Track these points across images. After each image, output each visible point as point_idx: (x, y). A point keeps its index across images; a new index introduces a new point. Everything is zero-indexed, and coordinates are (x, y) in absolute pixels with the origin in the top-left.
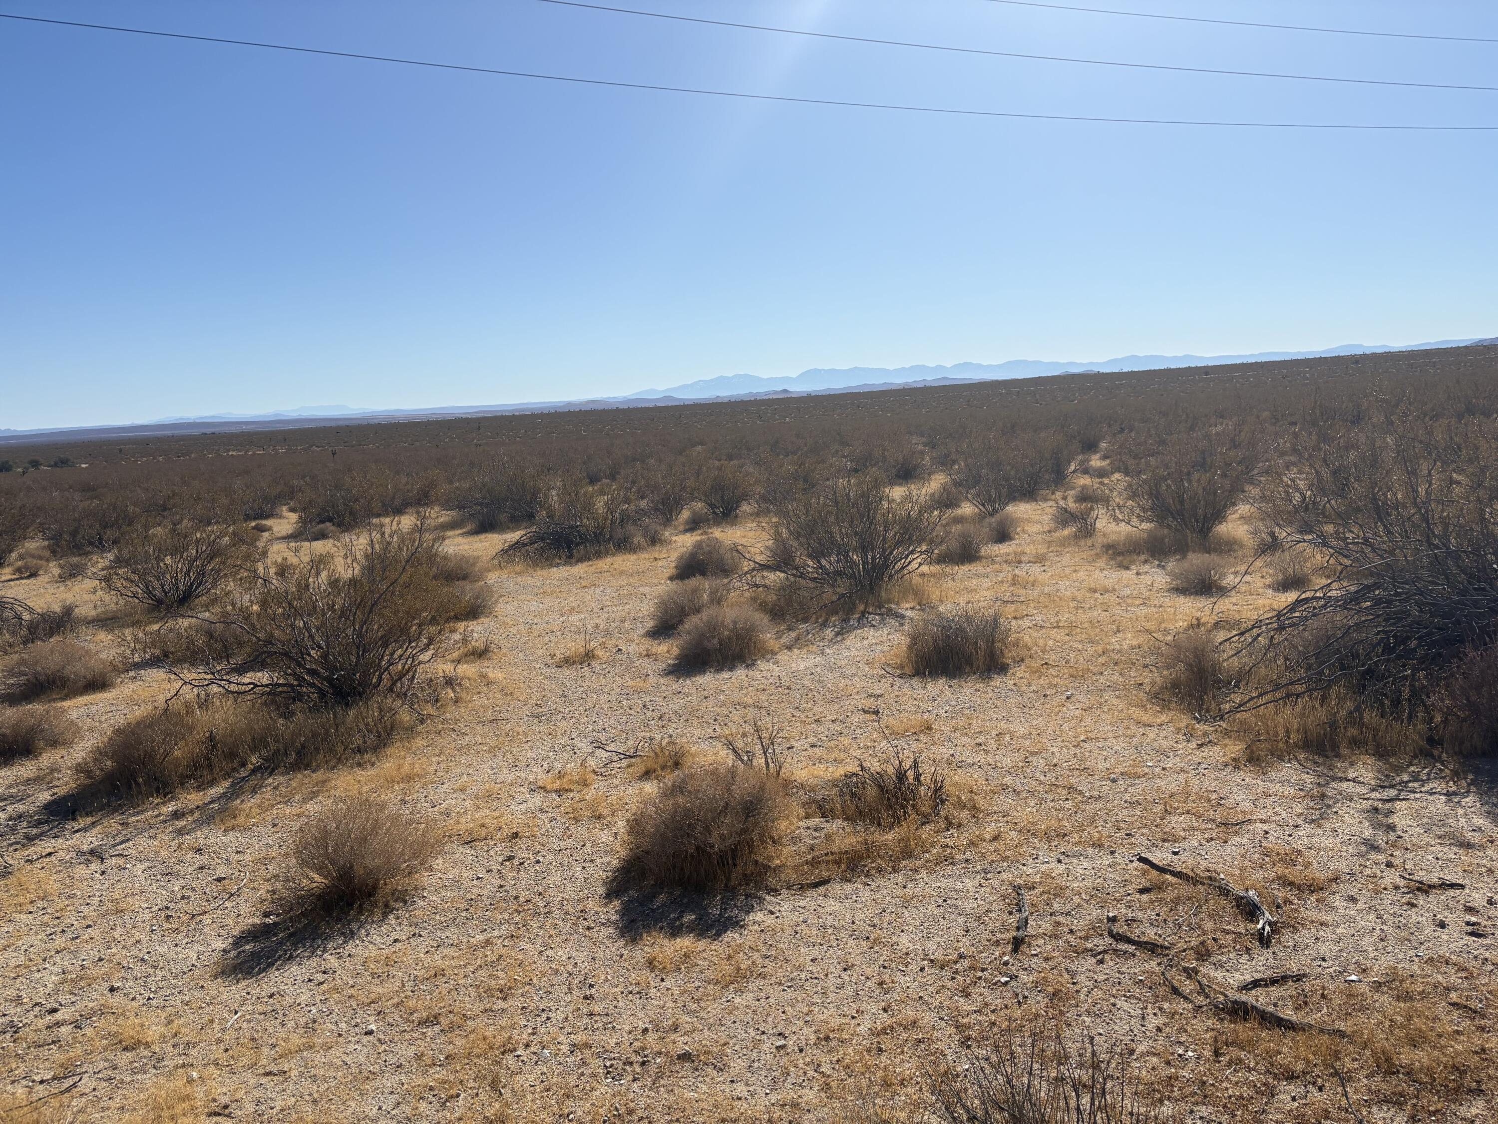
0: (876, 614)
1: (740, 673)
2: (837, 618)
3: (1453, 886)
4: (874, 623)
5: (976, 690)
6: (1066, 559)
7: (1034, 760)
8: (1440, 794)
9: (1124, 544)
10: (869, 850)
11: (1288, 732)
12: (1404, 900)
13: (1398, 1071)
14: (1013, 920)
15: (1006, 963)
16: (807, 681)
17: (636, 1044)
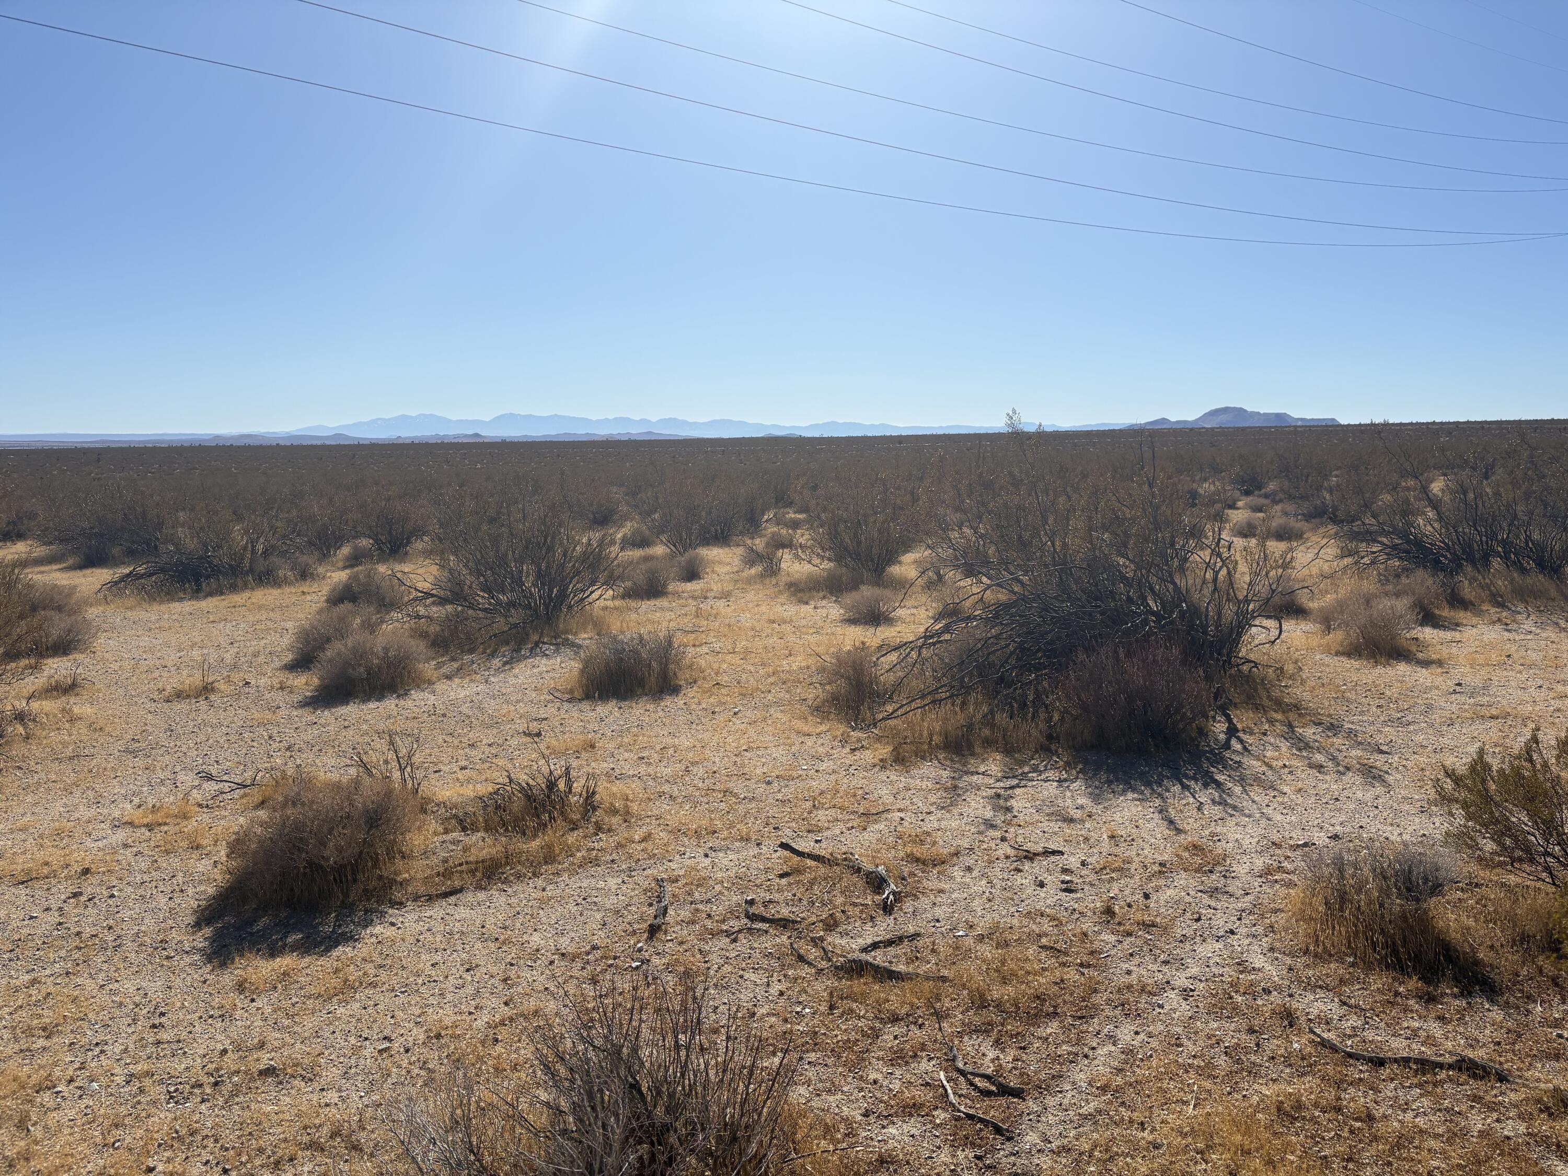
0: (551, 644)
1: (390, 704)
2: (507, 648)
3: (1054, 853)
4: (547, 652)
5: (646, 710)
6: (750, 596)
7: (695, 770)
8: (1053, 781)
9: (806, 582)
10: (508, 859)
11: (931, 736)
12: (1012, 867)
13: (989, 1005)
14: (652, 911)
15: (640, 950)
16: (465, 709)
17: (210, 1066)
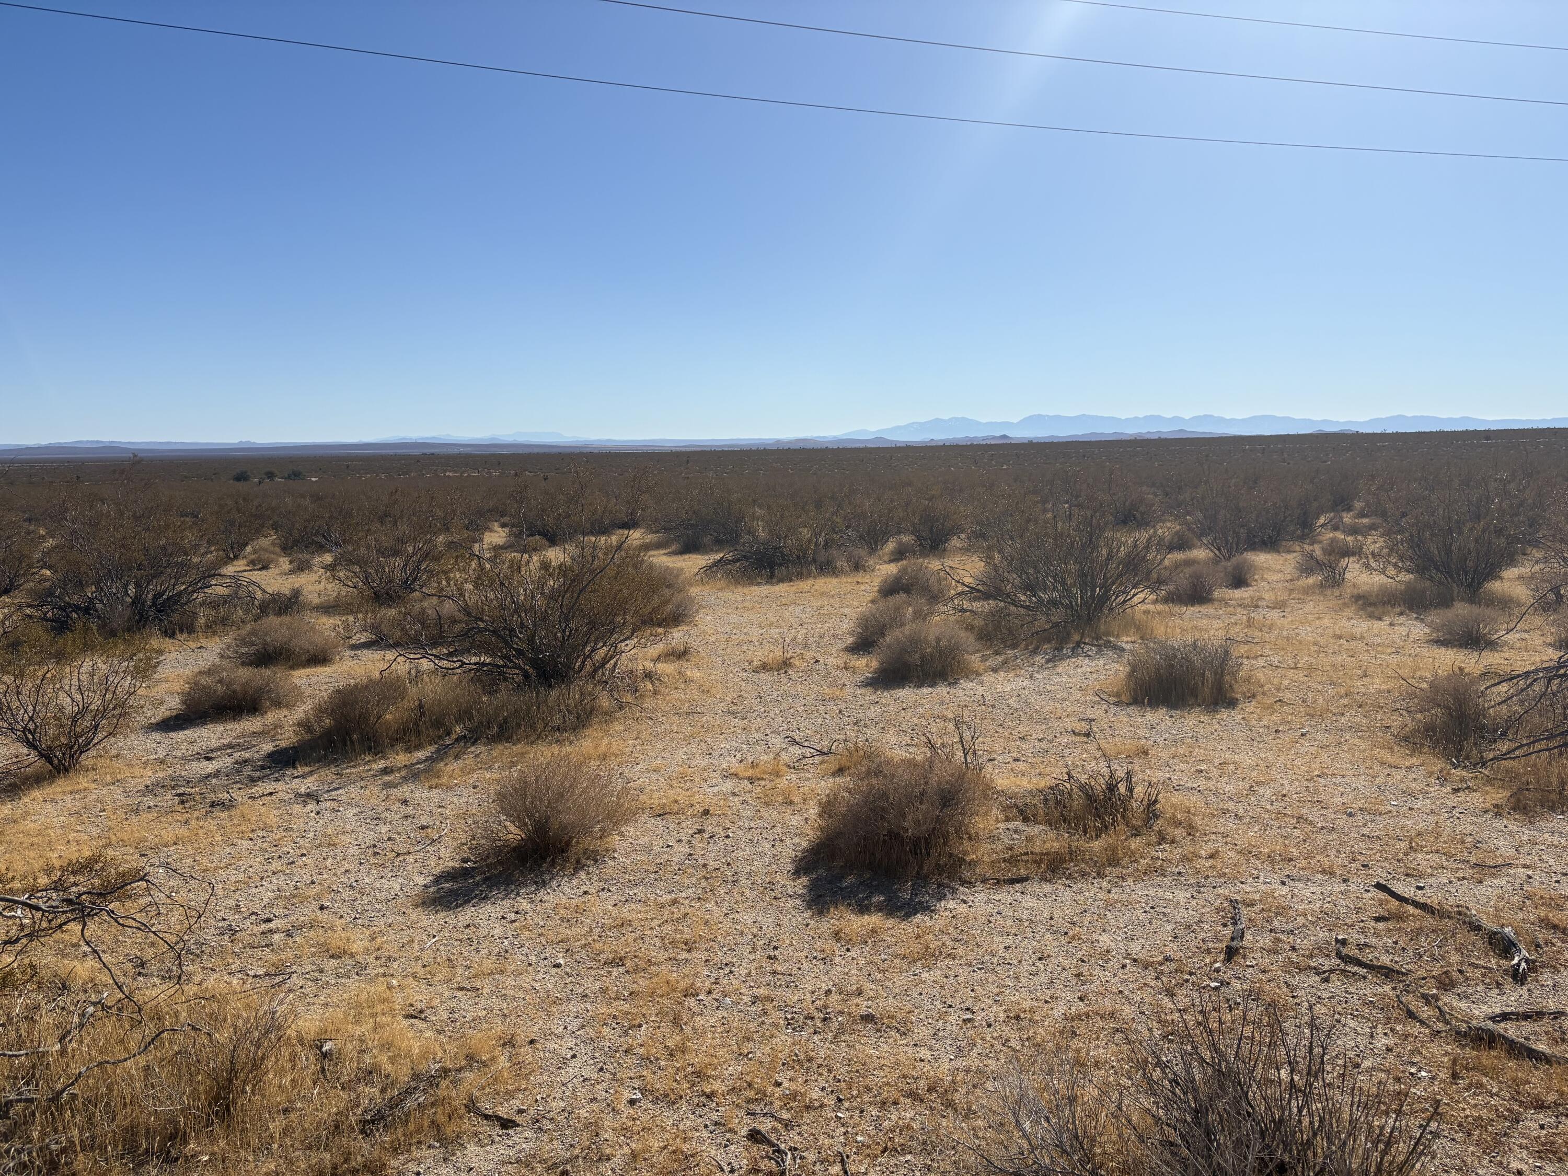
0: (1092, 645)
1: (942, 690)
2: (1049, 646)
4: (1089, 653)
5: (1200, 721)
6: (1309, 607)
7: (1261, 791)
9: (1377, 596)
10: (1072, 854)
11: (1563, 784)
14: (1228, 932)
15: (1217, 970)
16: (1012, 701)
17: (818, 1002)
